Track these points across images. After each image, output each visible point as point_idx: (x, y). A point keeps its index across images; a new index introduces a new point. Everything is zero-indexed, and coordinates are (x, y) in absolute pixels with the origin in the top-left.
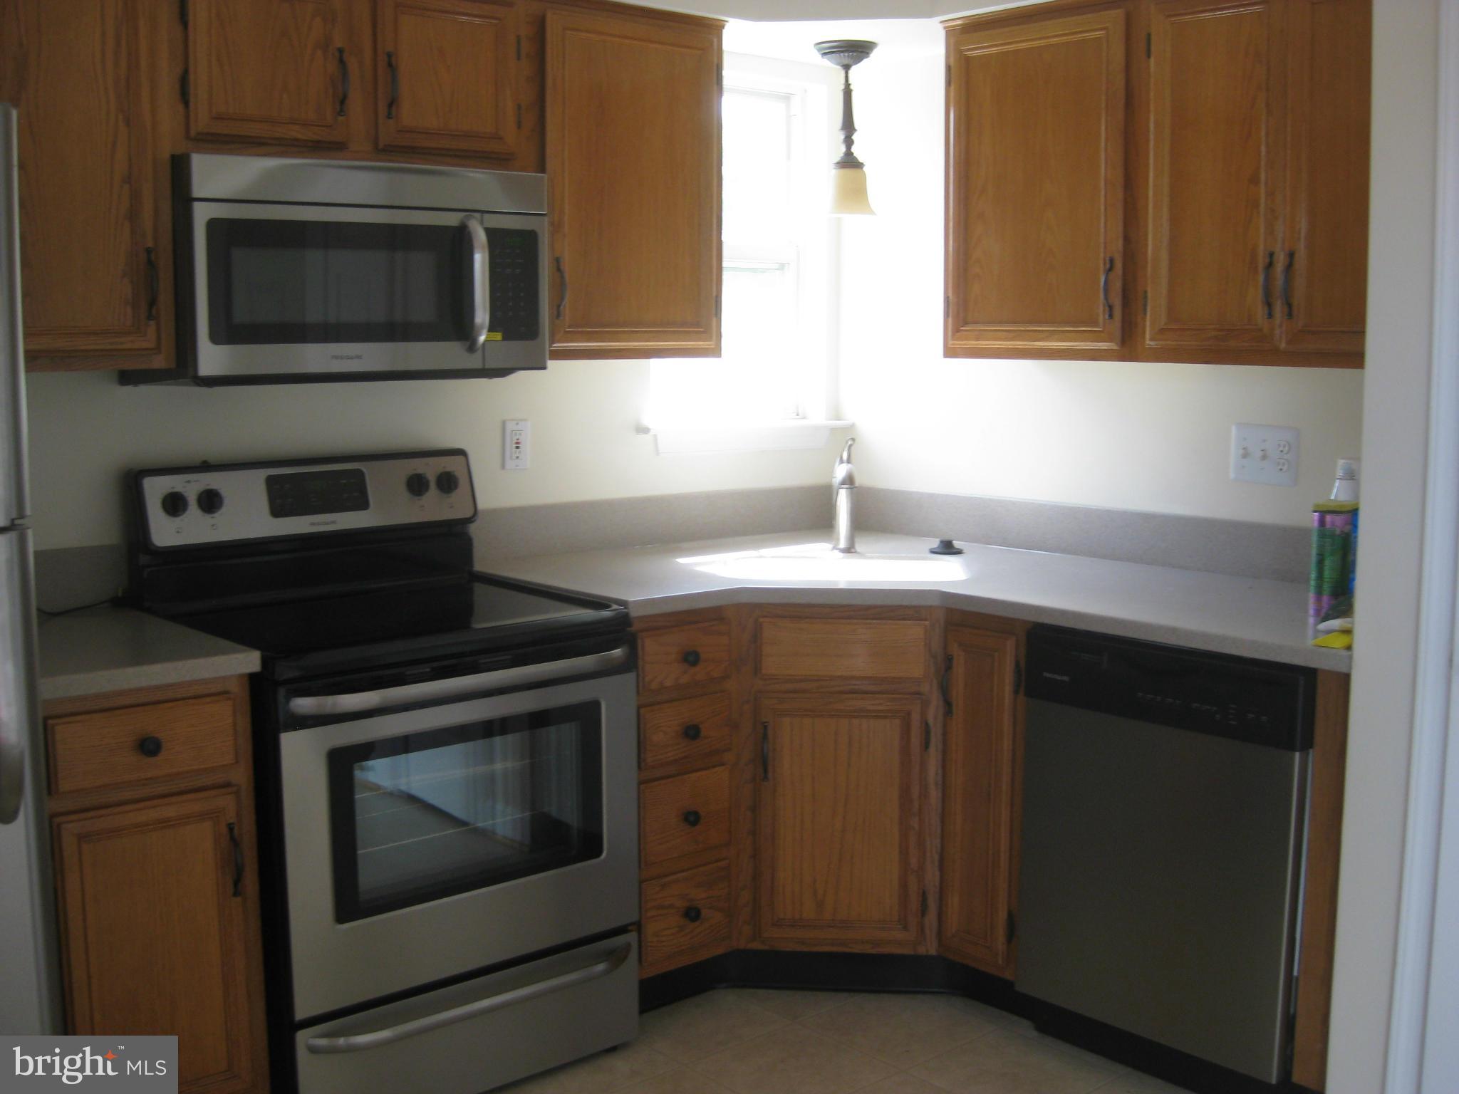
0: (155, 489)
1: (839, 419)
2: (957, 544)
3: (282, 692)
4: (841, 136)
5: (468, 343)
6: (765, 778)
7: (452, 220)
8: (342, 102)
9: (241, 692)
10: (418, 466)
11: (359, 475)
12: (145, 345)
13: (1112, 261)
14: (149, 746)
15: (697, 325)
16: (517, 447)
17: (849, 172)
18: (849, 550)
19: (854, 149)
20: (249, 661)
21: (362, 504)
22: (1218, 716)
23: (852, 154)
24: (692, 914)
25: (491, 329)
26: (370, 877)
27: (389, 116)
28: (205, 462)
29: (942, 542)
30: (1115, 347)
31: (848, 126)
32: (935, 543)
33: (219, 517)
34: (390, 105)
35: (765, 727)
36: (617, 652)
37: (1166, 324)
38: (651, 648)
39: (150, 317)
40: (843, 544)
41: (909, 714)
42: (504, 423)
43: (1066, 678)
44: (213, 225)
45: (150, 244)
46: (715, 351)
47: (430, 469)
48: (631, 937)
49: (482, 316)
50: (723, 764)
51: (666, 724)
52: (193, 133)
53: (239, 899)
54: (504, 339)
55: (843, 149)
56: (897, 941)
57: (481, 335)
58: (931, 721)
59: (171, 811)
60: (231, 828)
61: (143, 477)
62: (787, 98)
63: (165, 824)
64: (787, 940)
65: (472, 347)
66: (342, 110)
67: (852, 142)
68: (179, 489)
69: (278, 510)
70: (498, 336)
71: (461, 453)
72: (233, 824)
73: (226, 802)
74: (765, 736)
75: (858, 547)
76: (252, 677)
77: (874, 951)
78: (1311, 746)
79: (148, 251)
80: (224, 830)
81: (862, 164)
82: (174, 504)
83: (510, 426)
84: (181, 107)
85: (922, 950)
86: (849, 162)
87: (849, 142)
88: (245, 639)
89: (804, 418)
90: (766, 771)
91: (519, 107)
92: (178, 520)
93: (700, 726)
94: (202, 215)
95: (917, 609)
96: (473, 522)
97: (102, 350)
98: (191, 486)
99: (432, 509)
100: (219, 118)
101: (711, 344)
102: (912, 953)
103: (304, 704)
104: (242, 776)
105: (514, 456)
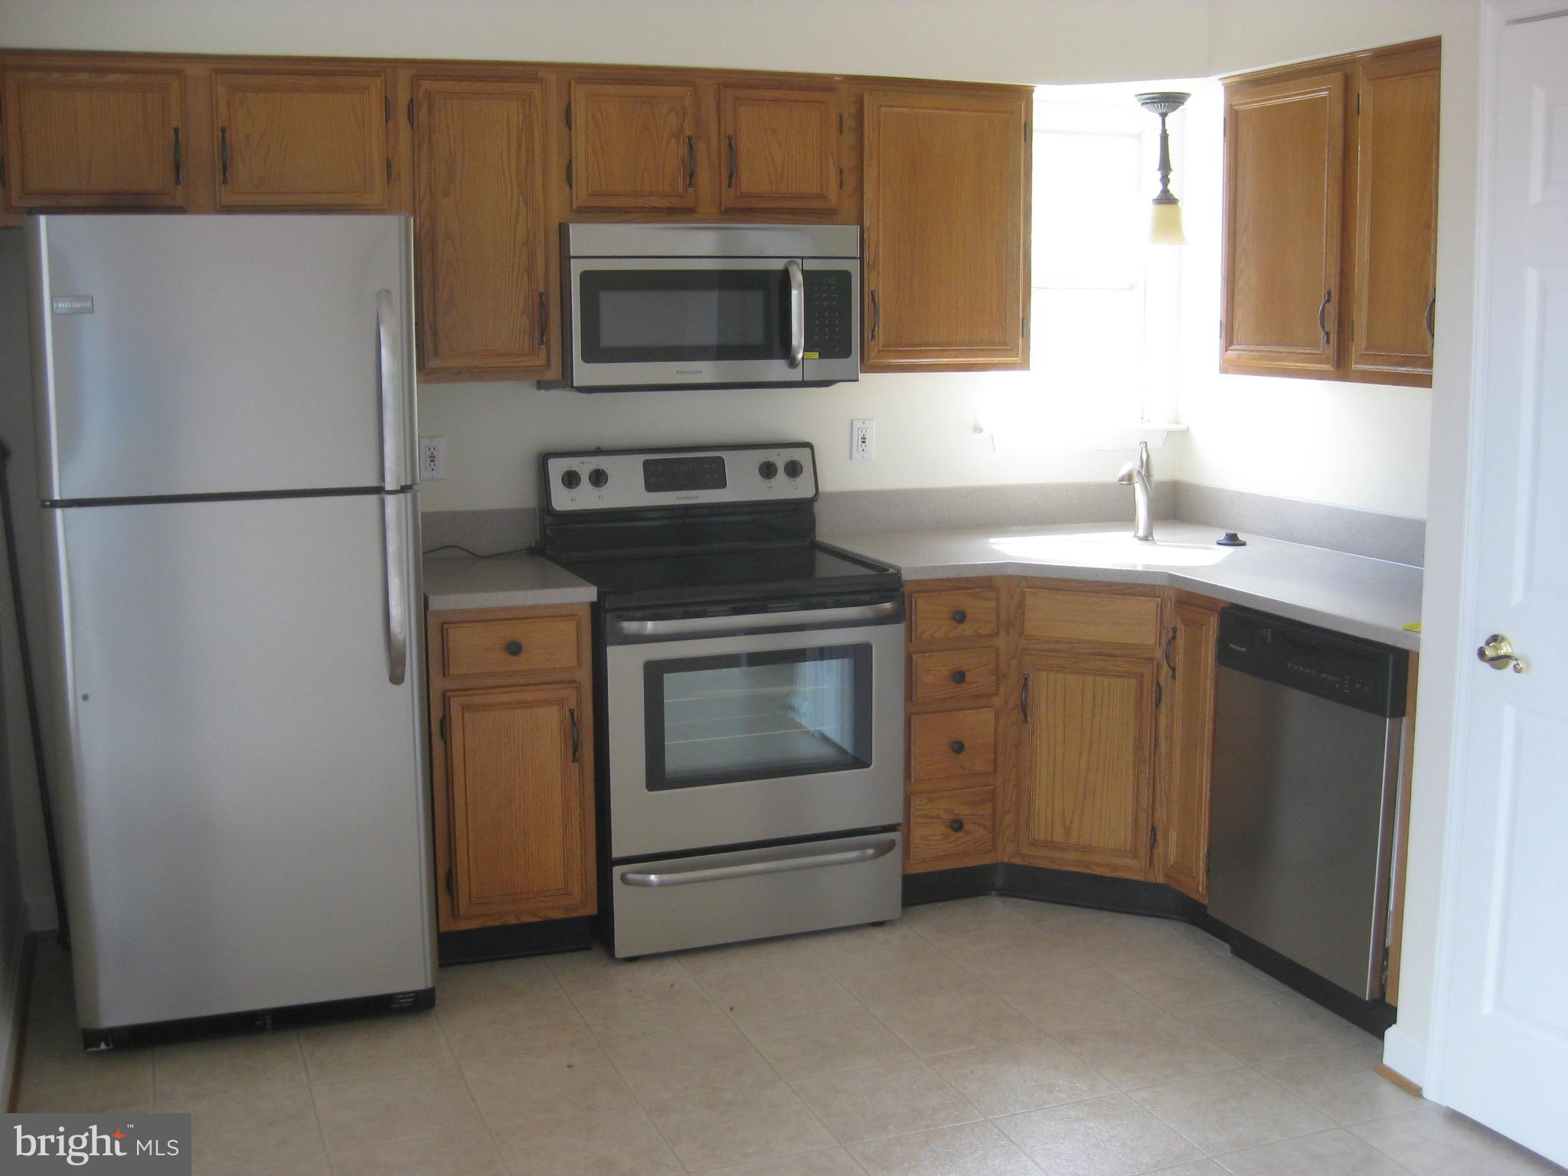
0: (557, 468)
1: (1177, 423)
2: (1241, 537)
3: (608, 616)
4: (1158, 175)
5: (789, 361)
6: (1026, 721)
7: (778, 265)
8: (691, 176)
9: (586, 615)
10: (771, 455)
11: (720, 462)
12: (538, 363)
13: (1329, 293)
14: (514, 648)
15: (1005, 344)
16: (864, 442)
17: (1166, 208)
18: (1147, 538)
19: (1170, 187)
20: (588, 593)
21: (721, 483)
22: (1337, 685)
23: (1169, 191)
24: (957, 826)
25: (805, 350)
26: (675, 761)
27: (730, 185)
28: (598, 448)
29: (1227, 534)
30: (1332, 369)
31: (1165, 166)
32: (1222, 536)
33: (604, 490)
34: (730, 178)
35: (1026, 679)
36: (887, 605)
37: (1365, 350)
38: (923, 606)
39: (541, 342)
40: (1141, 533)
41: (1142, 675)
42: (852, 421)
43: (1244, 649)
44: (586, 276)
45: (542, 290)
46: (1025, 364)
47: (780, 458)
48: (896, 836)
49: (798, 338)
50: (990, 707)
51: (935, 671)
52: (575, 206)
53: (576, 765)
54: (820, 357)
55: (1159, 187)
56: (1131, 869)
57: (798, 353)
58: (1162, 683)
59: (528, 696)
60: (572, 713)
61: (549, 458)
62: (1139, 136)
63: (525, 705)
64: (1042, 859)
65: (793, 363)
66: (690, 183)
67: (1169, 181)
68: (575, 468)
69: (650, 487)
70: (816, 355)
71: (808, 445)
72: (574, 709)
73: (570, 695)
74: (1025, 685)
75: (1156, 536)
76: (592, 604)
77: (1112, 875)
78: (1404, 715)
79: (541, 295)
80: (568, 713)
81: (1177, 200)
82: (571, 479)
83: (857, 425)
84: (567, 188)
85: (1151, 878)
86: (1166, 199)
87: (1165, 180)
88: (591, 579)
89: (1148, 421)
90: (1025, 715)
91: (841, 171)
92: (573, 491)
93: (966, 674)
94: (576, 268)
95: (1153, 587)
96: (816, 501)
97: (503, 367)
98: (584, 467)
99: (782, 489)
100: (594, 194)
101: (1018, 360)
102: (1143, 880)
103: (630, 627)
104: (585, 676)
105: (860, 449)
